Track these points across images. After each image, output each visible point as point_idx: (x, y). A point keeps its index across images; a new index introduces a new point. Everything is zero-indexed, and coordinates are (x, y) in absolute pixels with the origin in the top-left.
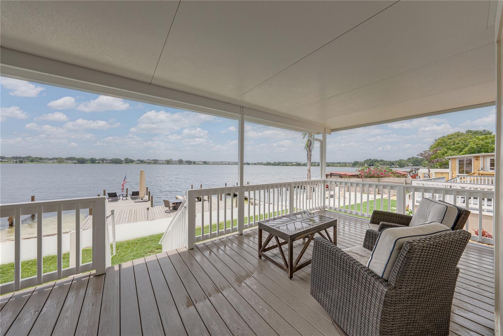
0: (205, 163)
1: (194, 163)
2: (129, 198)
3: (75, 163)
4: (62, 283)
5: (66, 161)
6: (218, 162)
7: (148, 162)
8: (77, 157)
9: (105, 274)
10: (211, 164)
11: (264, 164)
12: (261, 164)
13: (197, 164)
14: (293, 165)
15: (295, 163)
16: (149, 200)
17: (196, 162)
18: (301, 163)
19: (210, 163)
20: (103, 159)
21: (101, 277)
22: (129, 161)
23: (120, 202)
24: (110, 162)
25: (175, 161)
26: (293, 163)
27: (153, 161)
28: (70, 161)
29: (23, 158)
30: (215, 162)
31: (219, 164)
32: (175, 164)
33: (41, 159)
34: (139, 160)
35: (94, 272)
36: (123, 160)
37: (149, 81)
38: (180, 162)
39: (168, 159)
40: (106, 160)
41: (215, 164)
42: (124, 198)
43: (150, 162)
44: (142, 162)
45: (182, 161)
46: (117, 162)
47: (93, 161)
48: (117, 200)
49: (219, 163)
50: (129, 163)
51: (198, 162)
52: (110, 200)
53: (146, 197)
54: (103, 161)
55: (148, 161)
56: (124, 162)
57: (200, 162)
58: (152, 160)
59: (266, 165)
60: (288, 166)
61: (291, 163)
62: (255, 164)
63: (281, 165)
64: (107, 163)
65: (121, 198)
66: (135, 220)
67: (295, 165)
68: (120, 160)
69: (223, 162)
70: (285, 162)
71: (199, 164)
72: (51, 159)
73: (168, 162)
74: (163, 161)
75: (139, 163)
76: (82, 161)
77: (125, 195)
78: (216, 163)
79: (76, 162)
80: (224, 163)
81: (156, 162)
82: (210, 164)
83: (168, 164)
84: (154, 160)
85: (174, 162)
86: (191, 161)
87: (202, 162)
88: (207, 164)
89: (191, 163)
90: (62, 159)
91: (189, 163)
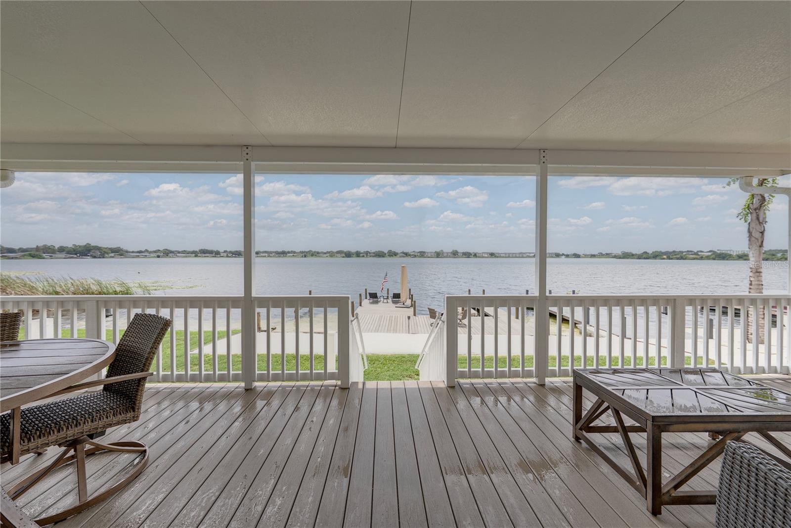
0: (492, 255)
1: (475, 255)
2: (390, 300)
3: (343, 257)
4: (313, 385)
5: (336, 255)
6: (516, 254)
7: (413, 255)
8: (345, 251)
9: (349, 388)
10: (503, 257)
11: (615, 257)
12: (608, 255)
13: (479, 257)
14: (702, 258)
15: (710, 254)
16: (412, 306)
17: (477, 255)
18: (729, 252)
19: (501, 255)
20: (367, 251)
21: (346, 390)
22: (392, 254)
23: (381, 304)
24: (373, 255)
25: (447, 253)
26: (699, 253)
27: (419, 254)
28: (339, 255)
29: (307, 252)
30: (509, 254)
31: (516, 257)
32: (446, 257)
33: (318, 253)
34: (403, 253)
35: (339, 383)
36: (386, 252)
37: (393, 144)
38: (455, 254)
39: (438, 250)
40: (370, 253)
41: (509, 257)
42: (385, 301)
43: (416, 254)
44: (406, 254)
45: (457, 252)
46: (380, 255)
47: (358, 254)
48: (377, 302)
49: (518, 255)
50: (393, 256)
51: (480, 254)
52: (371, 301)
53: (409, 302)
54: (367, 254)
55: (413, 253)
56: (387, 255)
57: (485, 253)
58: (419, 252)
59: (620, 258)
60: (685, 259)
61: (696, 254)
62: (593, 256)
63: (664, 259)
64: (370, 256)
65: (382, 299)
66: (395, 331)
67: (708, 258)
68: (383, 252)
69: (524, 253)
70: (674, 252)
71: (483, 257)
72: (325, 253)
73: (438, 255)
74: (431, 253)
75: (403, 257)
76: (348, 255)
77: (386, 297)
78: (511, 255)
79: (344, 255)
80: (527, 254)
81: (422, 254)
82: (500, 257)
83: (437, 257)
84: (420, 252)
85: (445, 255)
86: (470, 253)
87: (487, 253)
88: (496, 257)
89: (471, 256)
90: (333, 252)
91: (467, 255)
